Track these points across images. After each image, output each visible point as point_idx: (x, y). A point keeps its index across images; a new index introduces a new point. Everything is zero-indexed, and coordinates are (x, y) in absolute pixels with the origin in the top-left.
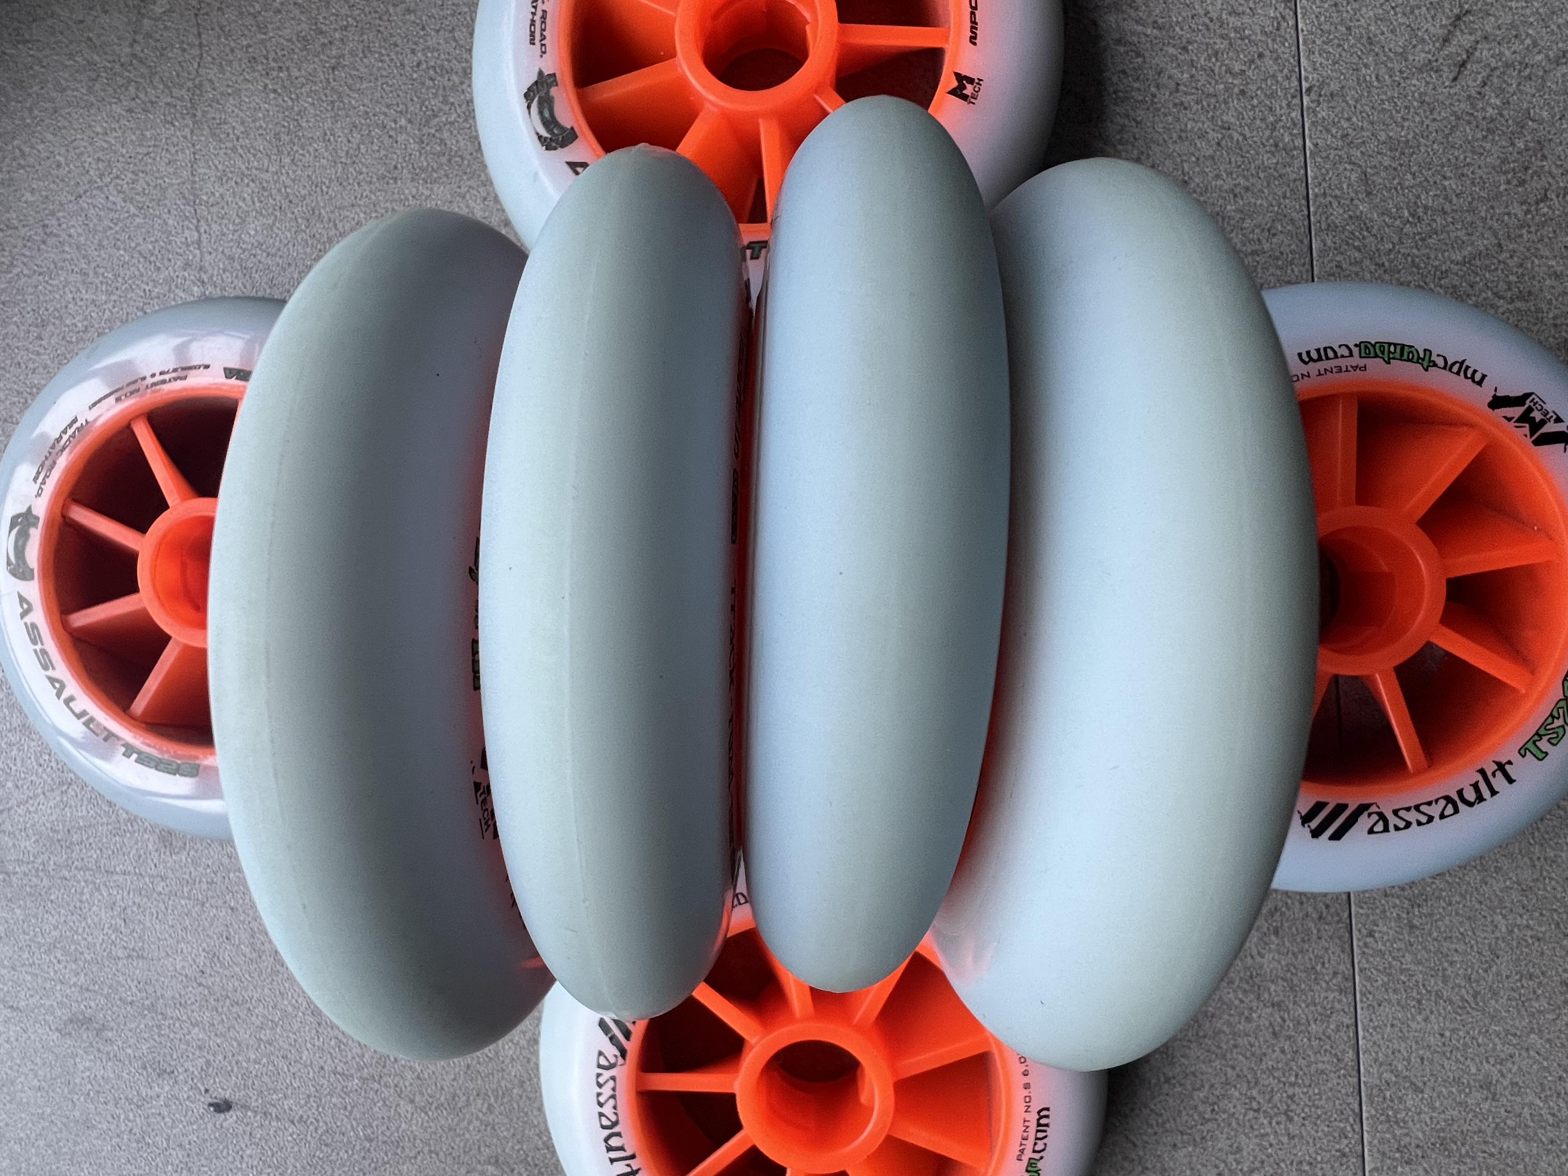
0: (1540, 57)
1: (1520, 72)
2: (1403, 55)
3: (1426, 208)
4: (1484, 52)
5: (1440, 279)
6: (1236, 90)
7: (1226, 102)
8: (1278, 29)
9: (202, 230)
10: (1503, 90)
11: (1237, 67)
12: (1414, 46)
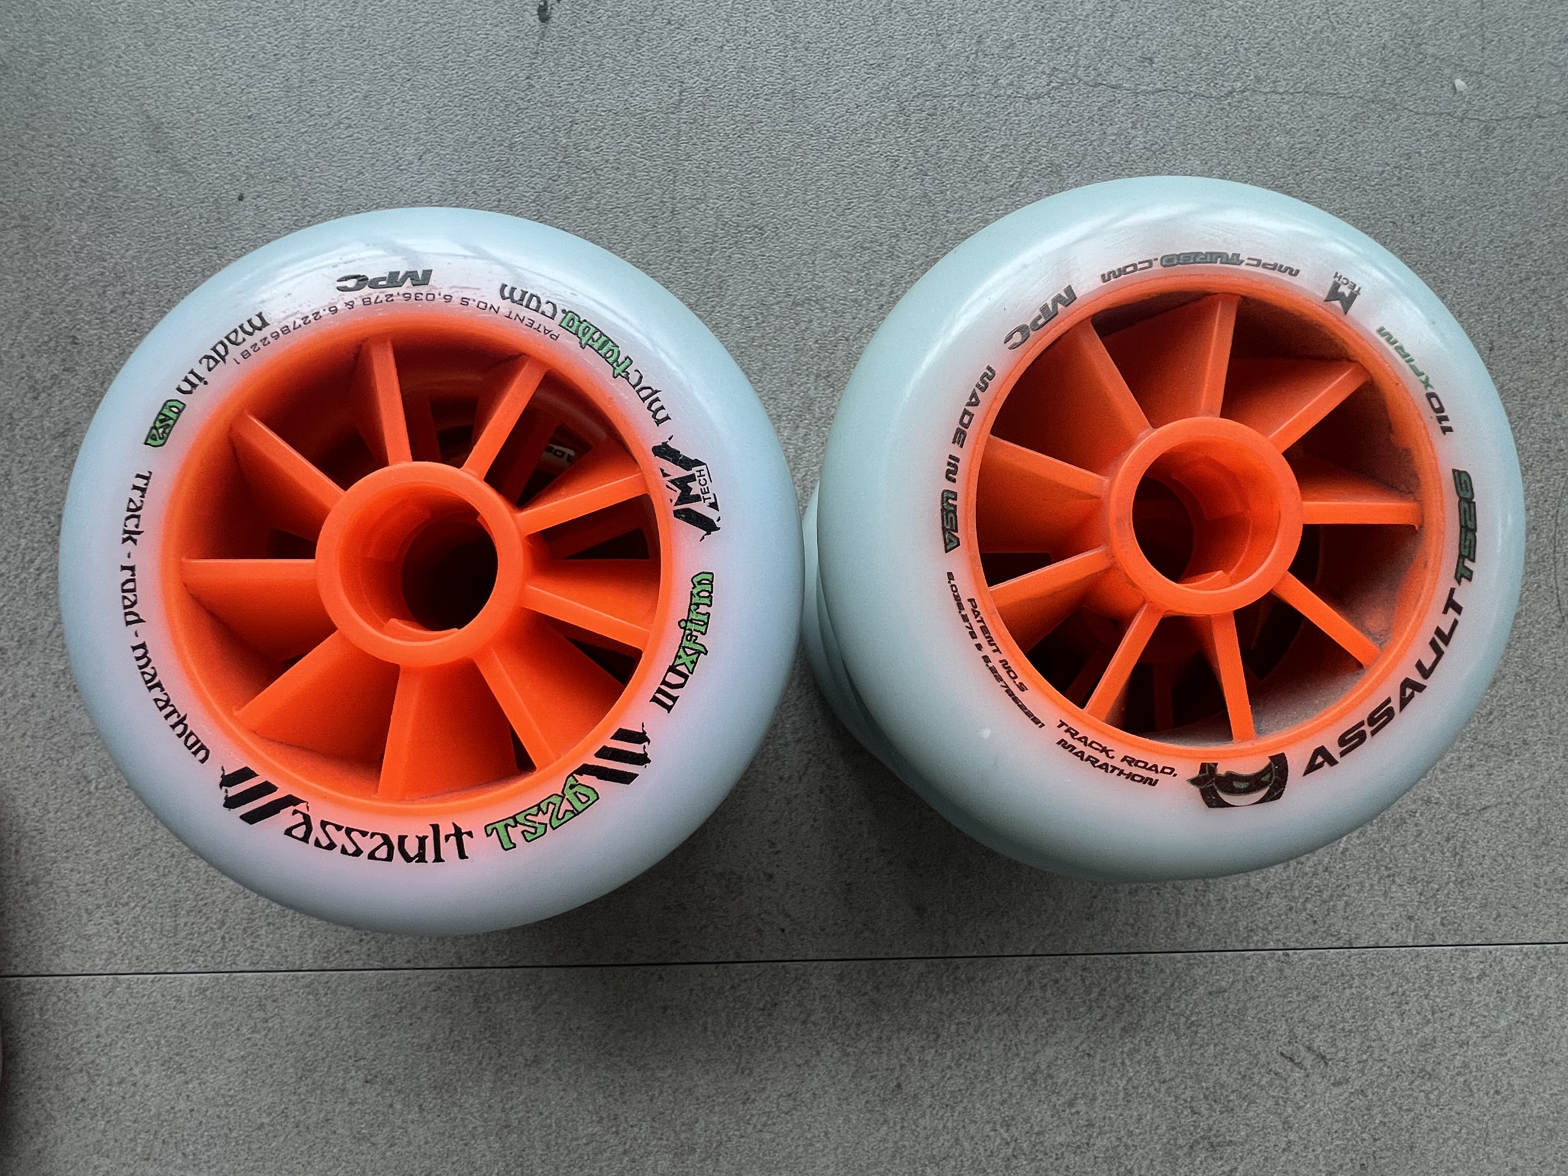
0: (1290, 1110)
1: (1282, 1098)
2: (1303, 1020)
3: (1196, 1032)
4: (1298, 1074)
5: (1145, 1041)
6: (1293, 904)
7: (1285, 897)
8: (1332, 935)
9: (1284, 96)
10: (1271, 1086)
11: (1309, 906)
12: (1308, 1028)
